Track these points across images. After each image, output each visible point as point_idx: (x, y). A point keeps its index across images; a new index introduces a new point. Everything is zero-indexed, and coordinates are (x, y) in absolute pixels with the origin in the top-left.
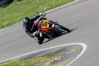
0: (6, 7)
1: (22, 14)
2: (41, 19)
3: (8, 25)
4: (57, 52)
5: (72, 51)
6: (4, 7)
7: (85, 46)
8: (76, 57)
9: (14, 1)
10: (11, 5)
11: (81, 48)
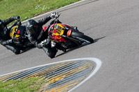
2: (52, 23)
4: (60, 70)
5: (80, 69)
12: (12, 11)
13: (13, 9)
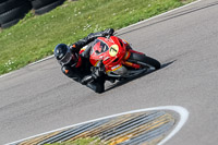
0: (10, 26)
1: (45, 42)
3: (15, 66)
4: (123, 127)
5: (155, 124)
6: (5, 27)
7: (184, 113)
8: (164, 136)
9: (28, 15)
10: (21, 23)
11: (177, 117)
12: (46, 34)
13: (48, 31)
